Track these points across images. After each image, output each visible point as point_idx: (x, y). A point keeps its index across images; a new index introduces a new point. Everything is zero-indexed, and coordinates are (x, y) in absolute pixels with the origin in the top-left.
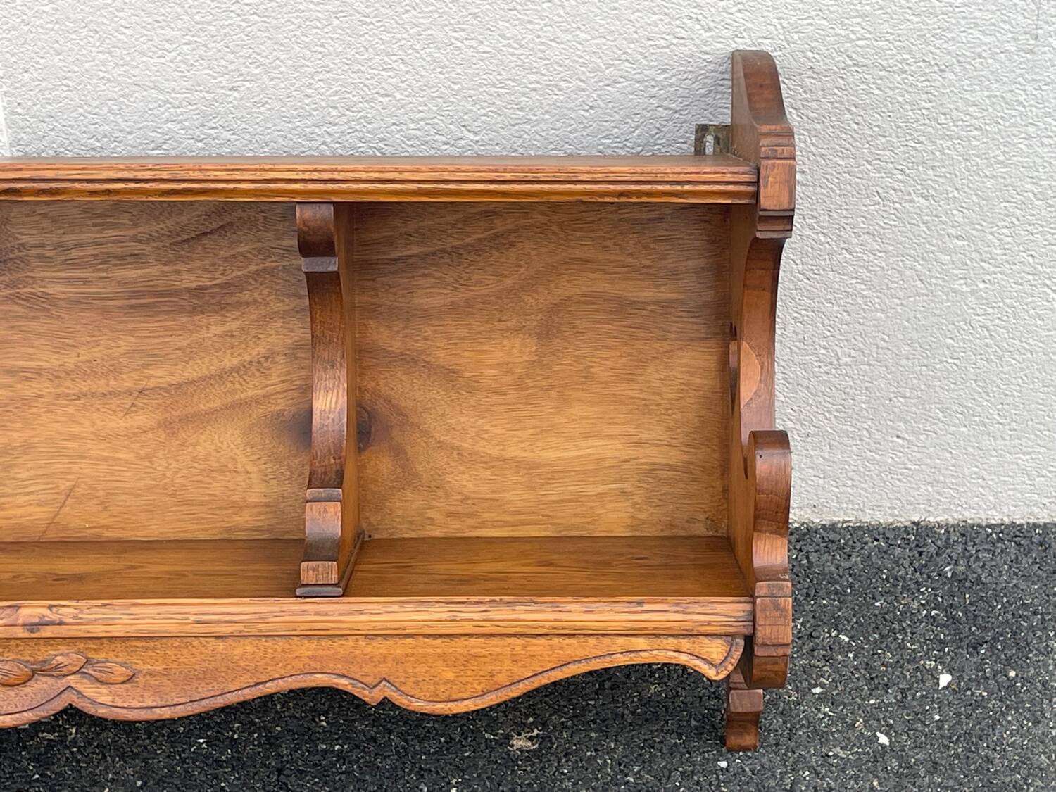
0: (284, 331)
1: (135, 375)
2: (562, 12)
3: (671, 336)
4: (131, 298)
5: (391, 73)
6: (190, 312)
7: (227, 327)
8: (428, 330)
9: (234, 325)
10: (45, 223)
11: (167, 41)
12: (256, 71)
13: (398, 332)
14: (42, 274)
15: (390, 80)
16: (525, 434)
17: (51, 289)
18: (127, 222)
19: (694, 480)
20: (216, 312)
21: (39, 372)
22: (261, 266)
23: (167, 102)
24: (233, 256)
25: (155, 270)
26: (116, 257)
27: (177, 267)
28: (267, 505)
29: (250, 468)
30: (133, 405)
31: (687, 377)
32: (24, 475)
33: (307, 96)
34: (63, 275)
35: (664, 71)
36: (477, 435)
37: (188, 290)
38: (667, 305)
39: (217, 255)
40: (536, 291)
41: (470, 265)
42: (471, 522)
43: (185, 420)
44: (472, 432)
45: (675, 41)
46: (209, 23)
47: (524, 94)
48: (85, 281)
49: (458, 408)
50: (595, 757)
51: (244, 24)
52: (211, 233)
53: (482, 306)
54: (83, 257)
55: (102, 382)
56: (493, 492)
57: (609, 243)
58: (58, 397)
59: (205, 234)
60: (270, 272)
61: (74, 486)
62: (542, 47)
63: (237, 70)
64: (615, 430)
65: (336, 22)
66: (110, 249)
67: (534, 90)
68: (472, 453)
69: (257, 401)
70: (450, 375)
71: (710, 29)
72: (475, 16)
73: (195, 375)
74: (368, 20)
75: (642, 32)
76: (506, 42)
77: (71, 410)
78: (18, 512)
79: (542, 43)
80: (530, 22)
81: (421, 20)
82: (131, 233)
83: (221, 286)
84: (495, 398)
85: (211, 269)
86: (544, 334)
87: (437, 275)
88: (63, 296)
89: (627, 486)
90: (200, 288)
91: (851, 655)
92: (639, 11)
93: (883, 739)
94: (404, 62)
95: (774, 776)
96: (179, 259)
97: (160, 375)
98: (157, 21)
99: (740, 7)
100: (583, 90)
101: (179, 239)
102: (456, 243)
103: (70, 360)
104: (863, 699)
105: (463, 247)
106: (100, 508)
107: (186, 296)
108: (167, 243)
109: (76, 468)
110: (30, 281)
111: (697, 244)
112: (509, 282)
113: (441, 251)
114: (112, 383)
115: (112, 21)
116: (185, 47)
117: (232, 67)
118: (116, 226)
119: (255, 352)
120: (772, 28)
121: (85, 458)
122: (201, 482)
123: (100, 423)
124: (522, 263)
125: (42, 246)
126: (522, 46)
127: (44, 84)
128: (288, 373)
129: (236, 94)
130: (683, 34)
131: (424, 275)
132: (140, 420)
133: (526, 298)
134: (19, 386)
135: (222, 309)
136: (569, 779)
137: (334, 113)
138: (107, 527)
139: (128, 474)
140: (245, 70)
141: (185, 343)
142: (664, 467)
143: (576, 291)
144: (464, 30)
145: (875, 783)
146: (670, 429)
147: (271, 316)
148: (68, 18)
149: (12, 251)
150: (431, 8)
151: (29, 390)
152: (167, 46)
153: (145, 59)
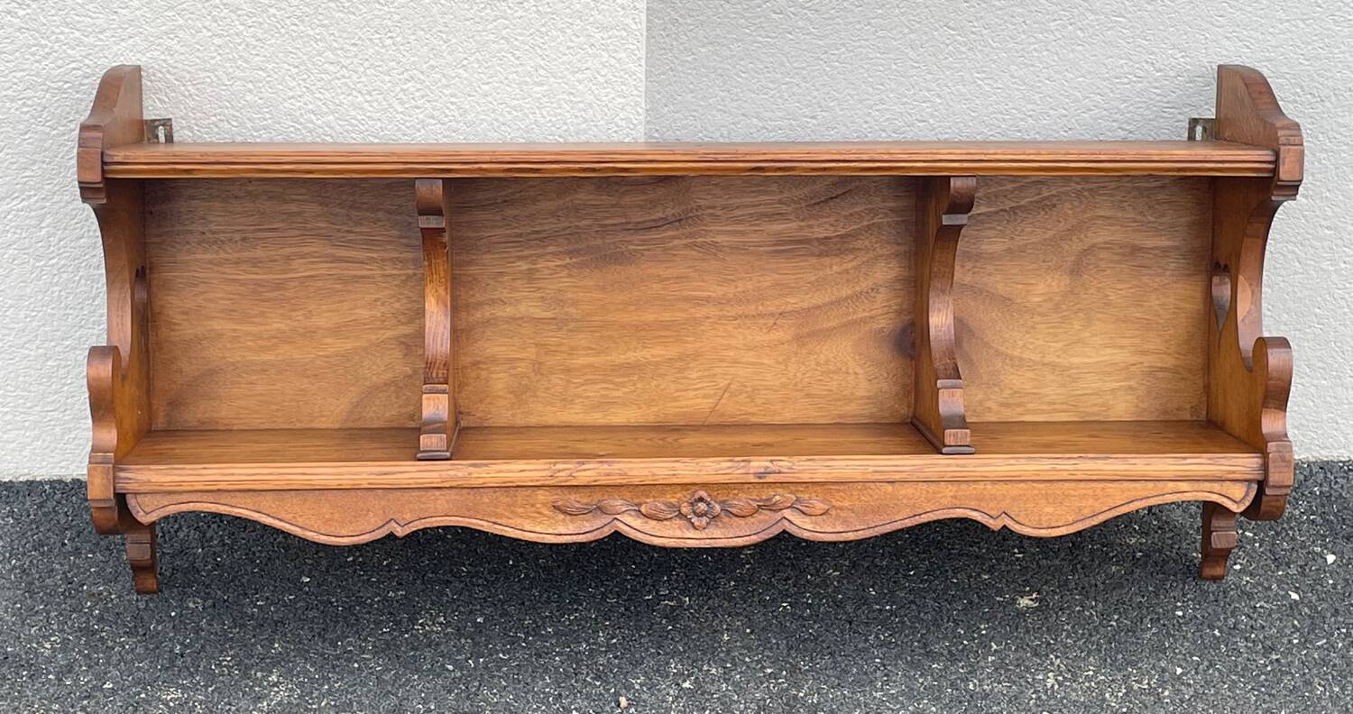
0: (885, 269)
1: (777, 302)
2: (1056, 58)
3: (1168, 273)
4: (775, 245)
5: (928, 104)
6: (819, 256)
7: (845, 266)
8: (990, 268)
9: (850, 265)
10: (717, 191)
11: (771, 82)
12: (832, 104)
13: (969, 270)
14: (712, 228)
15: (928, 110)
16: (1060, 345)
17: (718, 240)
18: (774, 189)
19: (1182, 379)
20: (837, 255)
21: (708, 300)
22: (871, 222)
23: (764, 128)
24: (851, 215)
25: (794, 225)
26: (766, 216)
27: (810, 223)
28: (868, 398)
29: (859, 370)
30: (775, 324)
31: (1177, 302)
32: (694, 375)
33: (866, 122)
34: (728, 228)
35: (1125, 101)
36: (1024, 346)
37: (818, 239)
38: (1165, 250)
39: (839, 214)
40: (1071, 240)
41: (1023, 221)
42: (1019, 410)
43: (812, 335)
44: (1020, 343)
45: (1135, 79)
46: (803, 68)
47: (1022, 120)
48: (743, 233)
49: (1011, 327)
50: (1083, 611)
51: (828, 69)
52: (836, 197)
53: (1030, 251)
54: (743, 215)
55: (753, 307)
56: (1035, 388)
57: (1125, 204)
58: (720, 318)
59: (832, 198)
60: (879, 226)
61: (730, 384)
62: (1039, 84)
63: (819, 103)
64: (1126, 342)
65: (894, 67)
66: (762, 209)
67: (1030, 116)
68: (1021, 359)
69: (863, 321)
70: (1006, 302)
71: (1160, 70)
72: (995, 62)
73: (820, 302)
74: (917, 65)
75: (1112, 73)
76: (1014, 80)
77: (730, 328)
78: (690, 402)
79: (1039, 81)
80: (1032, 65)
81: (955, 65)
82: (779, 197)
83: (841, 237)
84: (1037, 319)
85: (835, 224)
86: (1076, 271)
87: (999, 228)
88: (725, 244)
89: (1133, 383)
90: (826, 238)
91: (1257, 545)
92: (1111, 57)
93: (1295, 596)
94: (939, 96)
95: (1219, 619)
96: (811, 217)
97: (794, 302)
98: (766, 67)
99: (1183, 54)
100: (1065, 116)
101: (813, 202)
102: (1014, 205)
103: (730, 291)
104: (1273, 572)
105: (1019, 207)
106: (748, 400)
107: (816, 244)
108: (803, 204)
109: (732, 370)
110: (703, 232)
111: (1190, 205)
112: (1051, 233)
113: (1002, 210)
114: (760, 308)
115: (734, 67)
116: (783, 86)
117: (814, 101)
118: (766, 193)
119: (865, 285)
120: (1204, 69)
121: (738, 363)
122: (821, 380)
123: (750, 337)
124: (1061, 219)
125: (714, 207)
126: (1025, 84)
127: (677, 115)
128: (888, 301)
129: (814, 121)
130: (1142, 74)
131: (989, 228)
132: (777, 335)
133: (1063, 245)
134: (693, 310)
135: (841, 254)
136: (1068, 624)
137: (884, 135)
138: (754, 414)
139: (768, 375)
140: (823, 103)
141: (813, 279)
142: (1162, 369)
143: (1100, 240)
144: (984, 72)
145: (1296, 622)
146: (1166, 342)
147: (876, 258)
148: (703, 65)
149: (691, 211)
150: (964, 56)
151: (700, 312)
152: (771, 85)
153: (753, 95)
